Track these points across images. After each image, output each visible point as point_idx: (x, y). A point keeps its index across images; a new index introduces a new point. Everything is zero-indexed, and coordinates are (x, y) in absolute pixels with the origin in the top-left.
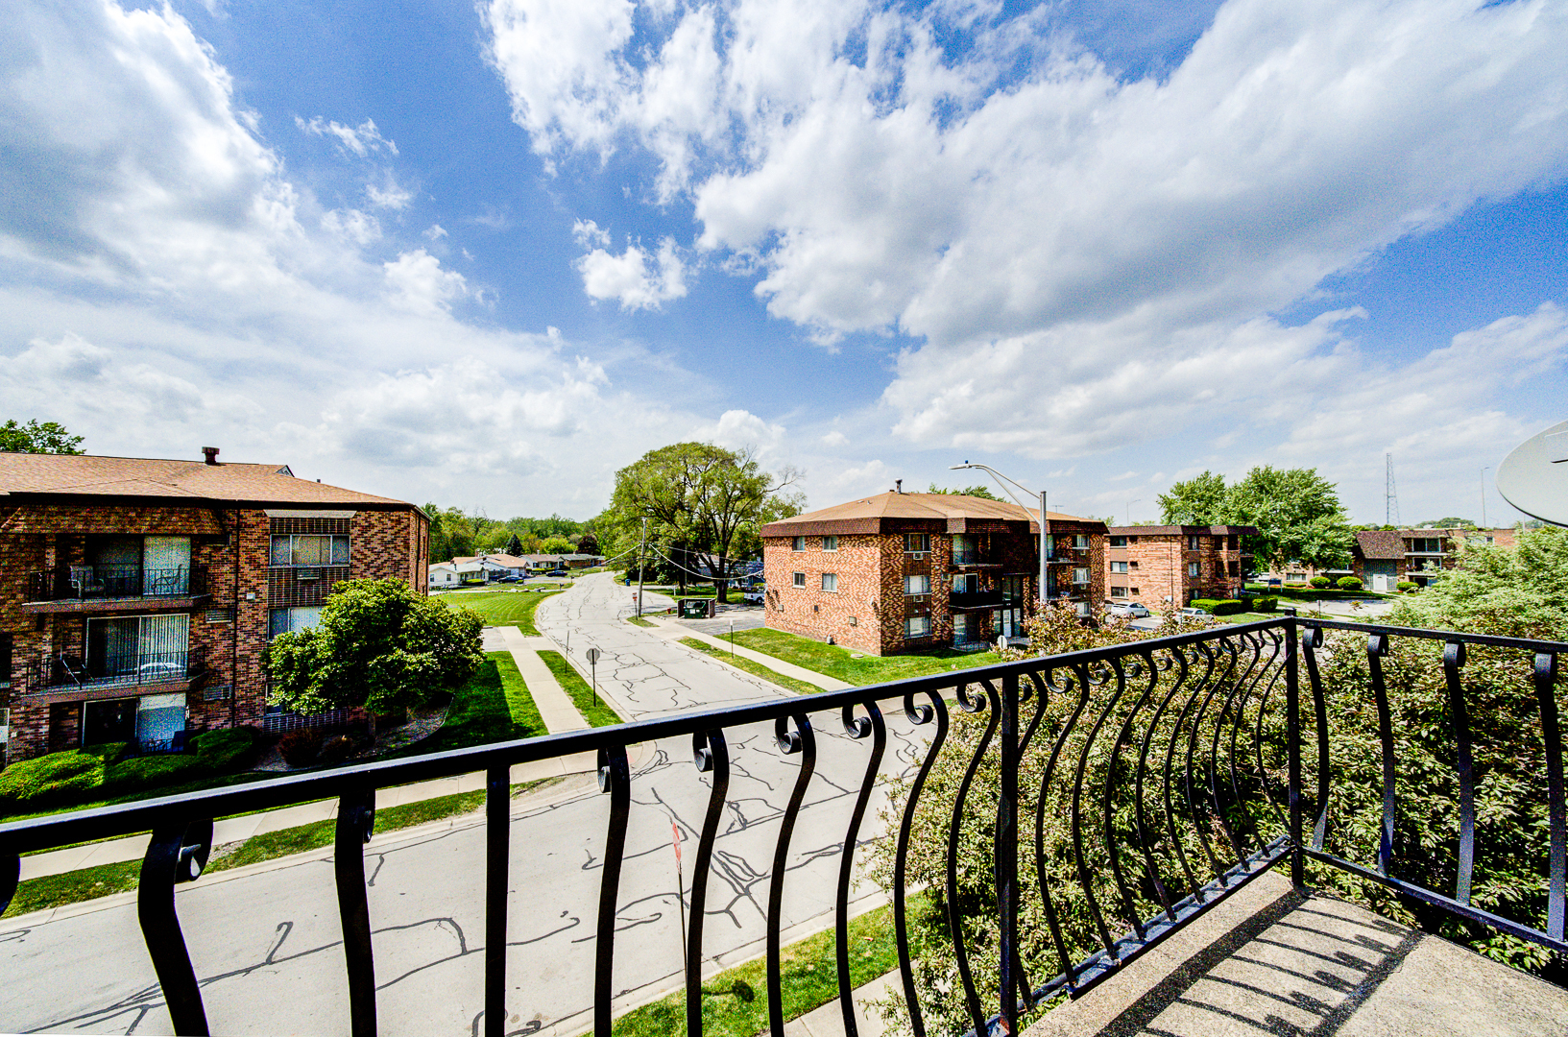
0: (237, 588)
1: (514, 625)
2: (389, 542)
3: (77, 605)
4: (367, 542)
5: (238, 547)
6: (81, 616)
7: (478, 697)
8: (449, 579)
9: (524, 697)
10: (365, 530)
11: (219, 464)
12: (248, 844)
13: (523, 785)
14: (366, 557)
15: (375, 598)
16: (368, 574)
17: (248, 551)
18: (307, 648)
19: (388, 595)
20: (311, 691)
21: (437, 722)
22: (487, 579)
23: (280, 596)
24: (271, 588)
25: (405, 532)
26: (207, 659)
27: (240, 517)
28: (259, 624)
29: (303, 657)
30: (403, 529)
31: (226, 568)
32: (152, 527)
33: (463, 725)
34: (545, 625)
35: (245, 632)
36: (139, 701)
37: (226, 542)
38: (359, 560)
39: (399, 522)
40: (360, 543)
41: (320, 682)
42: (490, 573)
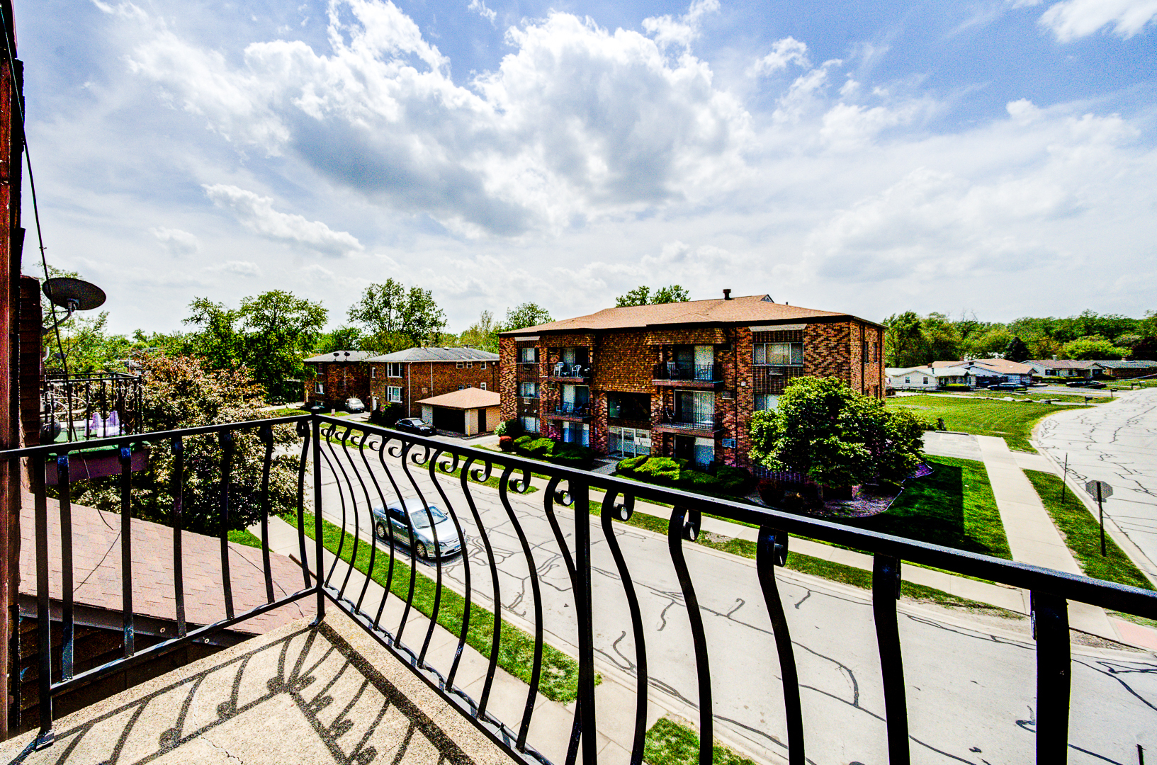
0: (736, 378)
1: (1000, 436)
2: (833, 348)
3: (669, 383)
4: (816, 347)
5: (736, 352)
6: (672, 388)
7: (929, 498)
8: (926, 382)
9: (989, 513)
10: (814, 338)
11: (731, 299)
12: (732, 541)
13: (960, 600)
14: (815, 359)
15: (816, 393)
16: (817, 373)
17: (741, 354)
18: (771, 424)
19: (827, 390)
20: (773, 454)
21: (879, 507)
22: (973, 383)
23: (759, 385)
24: (754, 380)
25: (846, 339)
26: (724, 421)
27: (736, 332)
28: (749, 403)
29: (768, 428)
30: (844, 337)
31: (730, 365)
32: (695, 340)
33: (905, 518)
34: (1046, 443)
35: (741, 407)
36: (695, 439)
37: (730, 349)
38: (810, 362)
39: (840, 331)
40: (810, 348)
41: (779, 449)
42: (978, 378)
